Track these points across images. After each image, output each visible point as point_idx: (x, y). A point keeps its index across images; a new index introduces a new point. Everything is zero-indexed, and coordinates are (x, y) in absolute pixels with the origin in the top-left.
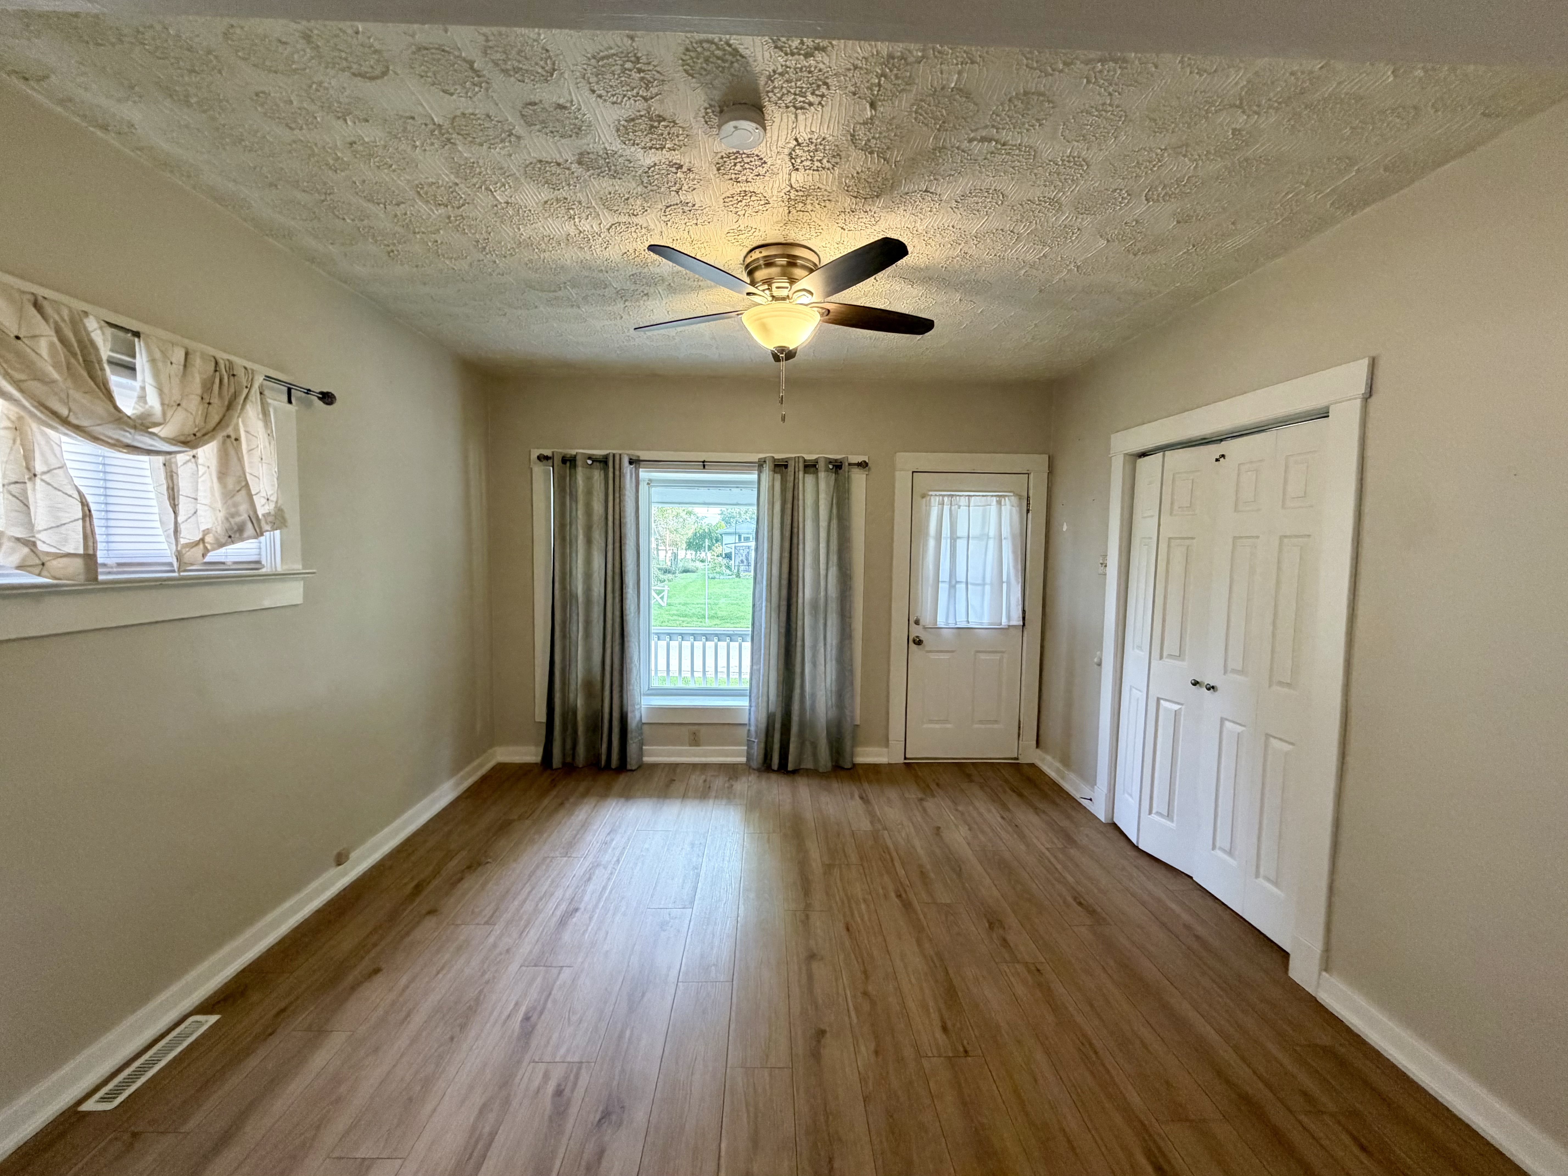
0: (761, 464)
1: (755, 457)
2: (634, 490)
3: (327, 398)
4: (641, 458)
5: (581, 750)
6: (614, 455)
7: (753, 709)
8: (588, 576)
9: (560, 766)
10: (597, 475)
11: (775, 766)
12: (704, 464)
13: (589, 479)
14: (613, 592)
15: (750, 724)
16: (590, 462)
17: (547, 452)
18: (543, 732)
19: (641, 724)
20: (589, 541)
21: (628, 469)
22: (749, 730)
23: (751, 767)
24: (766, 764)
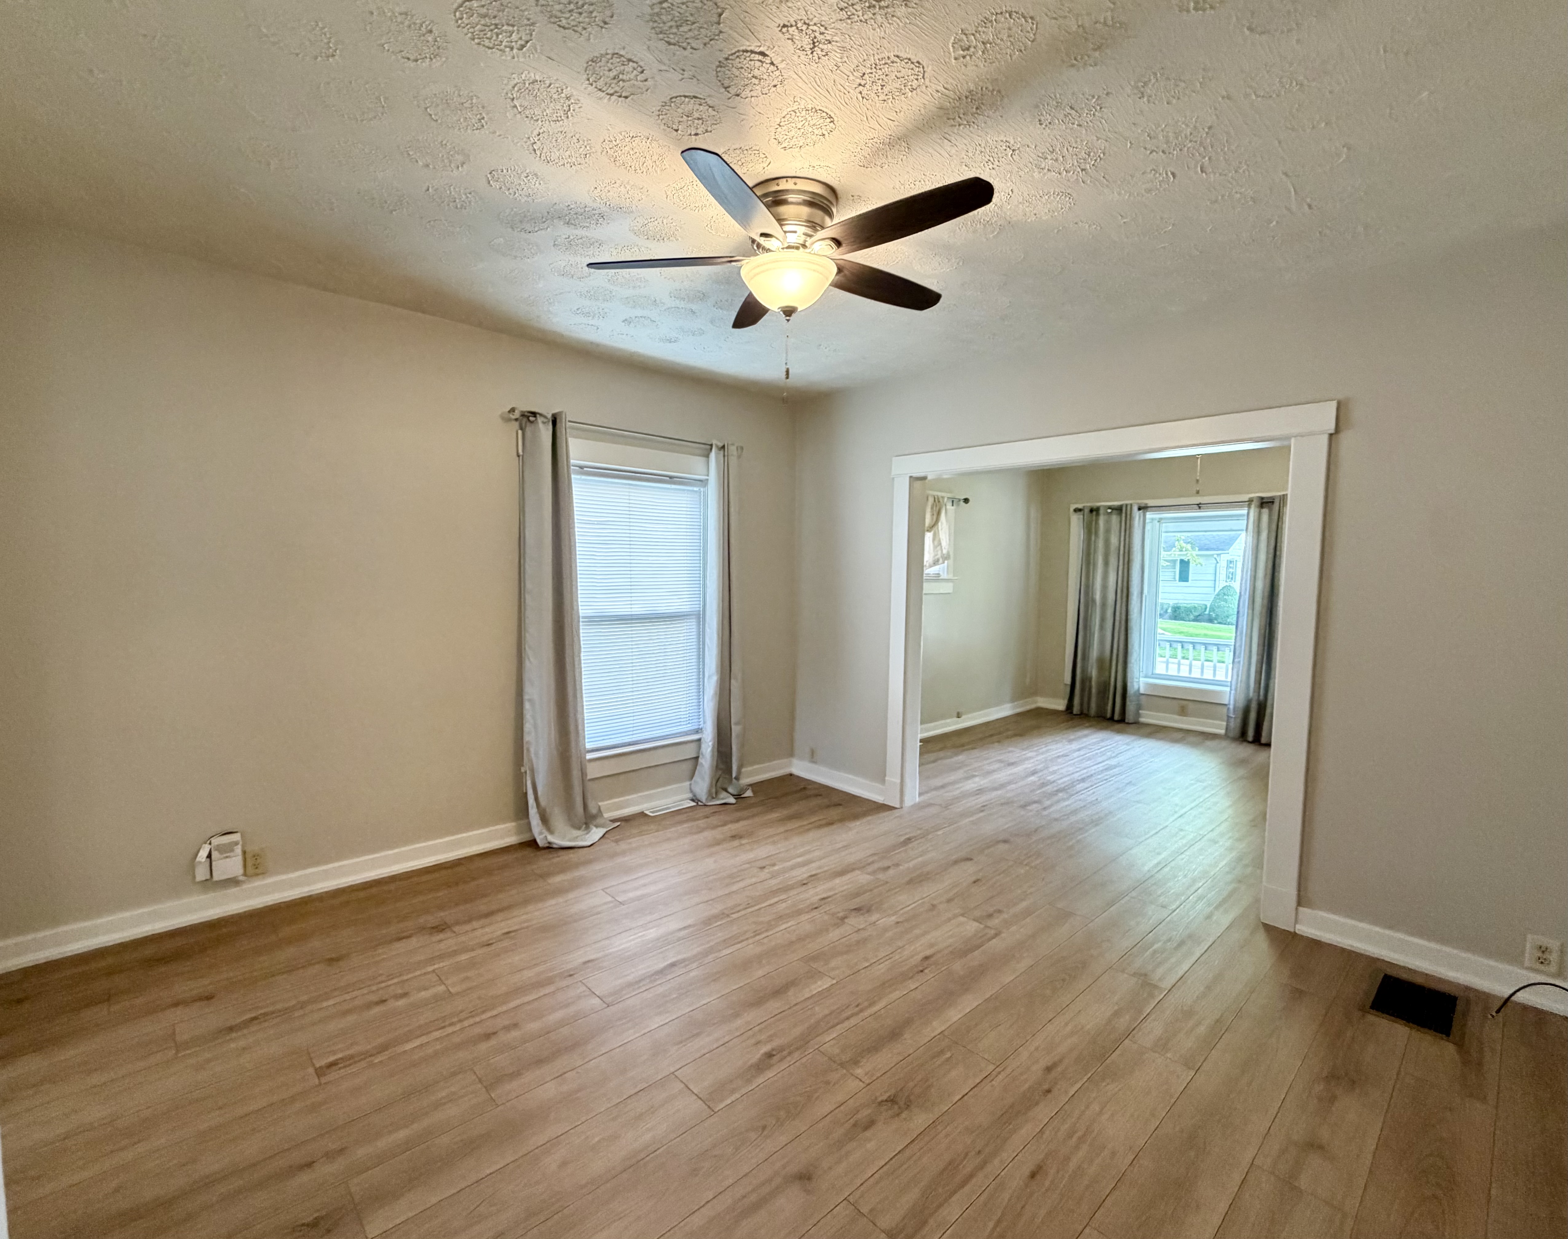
0: (1251, 501)
1: (1246, 497)
2: (1141, 528)
3: (966, 501)
4: (1149, 505)
5: (1093, 705)
6: (1127, 505)
7: (1233, 692)
8: (1105, 587)
9: (1079, 713)
10: (1115, 518)
11: (1250, 738)
12: (1199, 506)
13: (1108, 522)
14: (1122, 599)
15: (1229, 704)
16: (1109, 511)
17: (1080, 506)
18: (1068, 689)
19: (1139, 694)
20: (1106, 563)
21: (1137, 514)
22: (1228, 709)
23: (1228, 737)
24: (1242, 736)
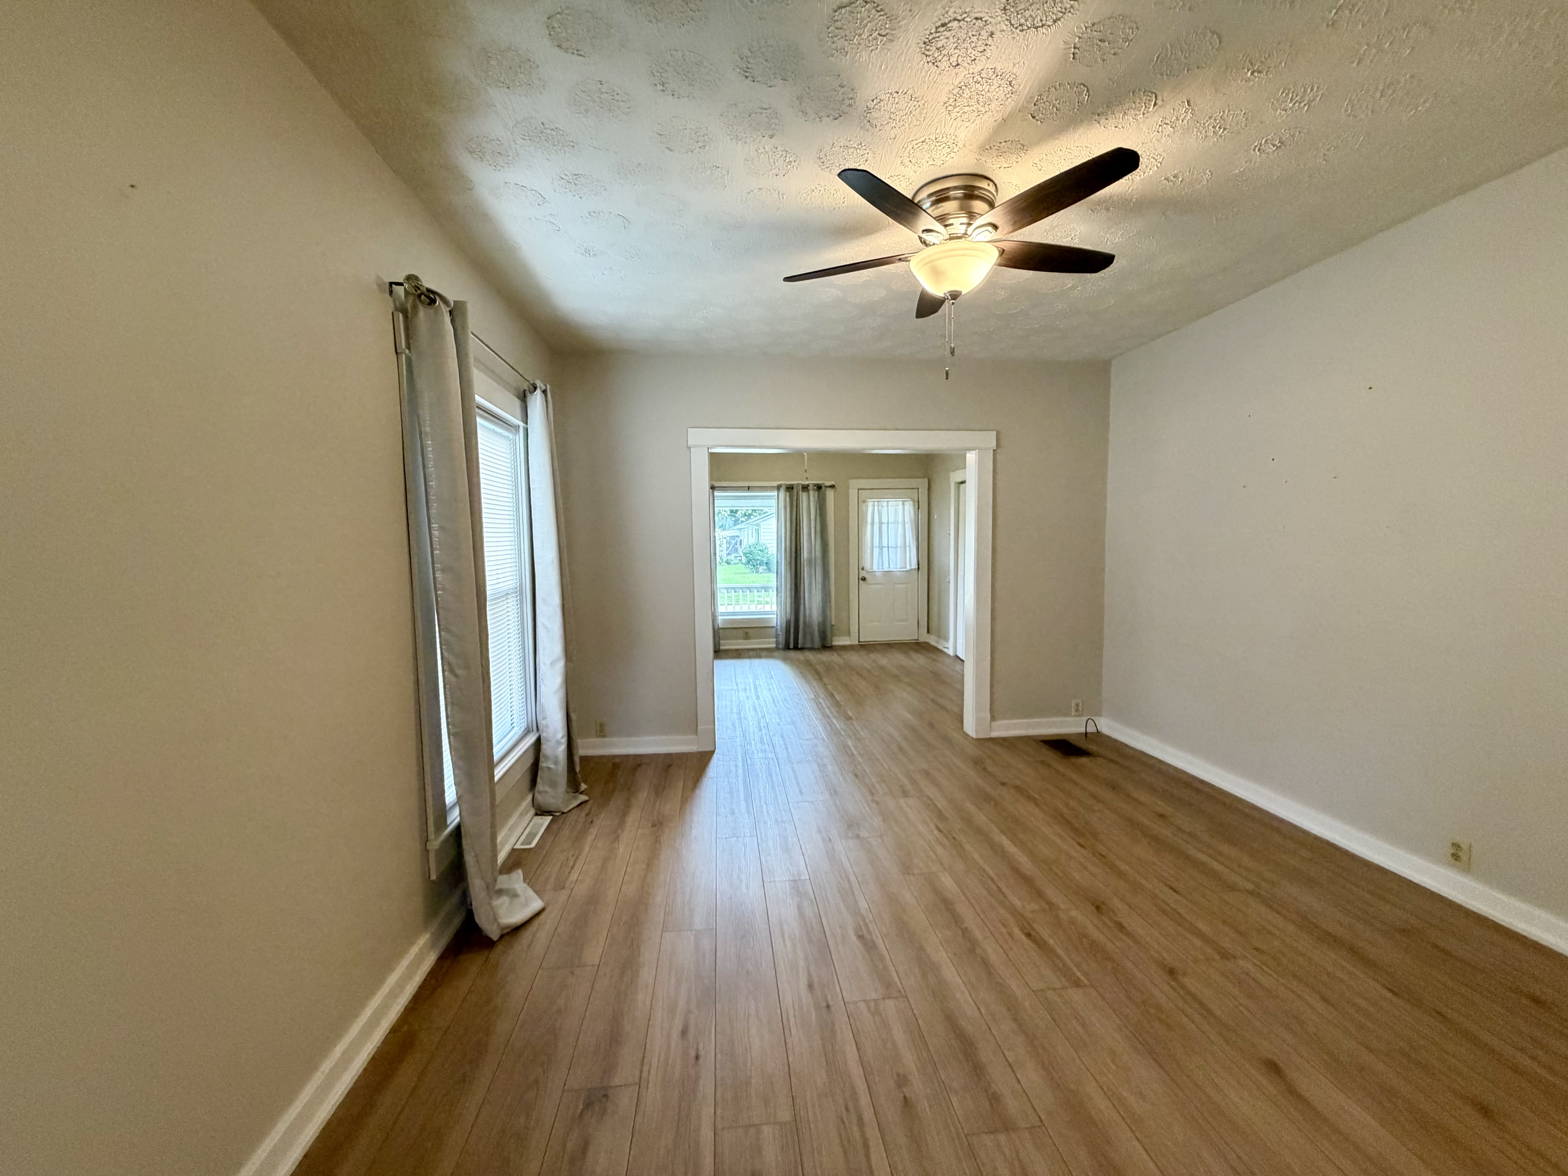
0: (779, 488)
1: (775, 484)
7: (778, 617)
11: (792, 646)
12: (747, 488)
15: (777, 626)
22: (777, 629)
23: (780, 649)
24: (787, 647)
